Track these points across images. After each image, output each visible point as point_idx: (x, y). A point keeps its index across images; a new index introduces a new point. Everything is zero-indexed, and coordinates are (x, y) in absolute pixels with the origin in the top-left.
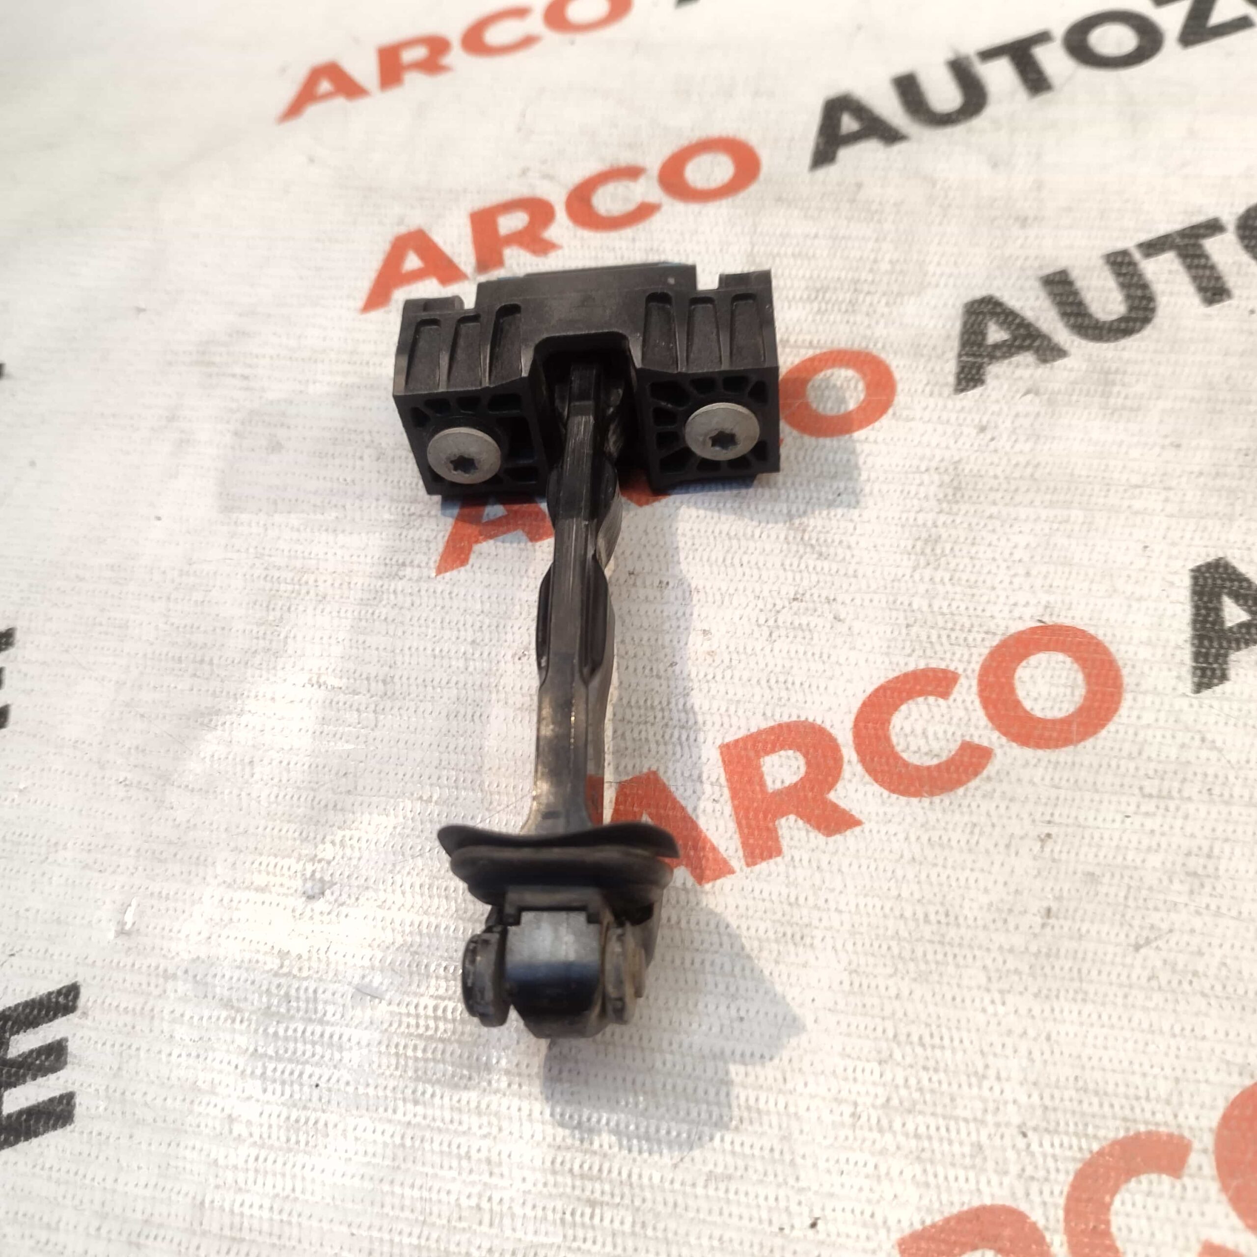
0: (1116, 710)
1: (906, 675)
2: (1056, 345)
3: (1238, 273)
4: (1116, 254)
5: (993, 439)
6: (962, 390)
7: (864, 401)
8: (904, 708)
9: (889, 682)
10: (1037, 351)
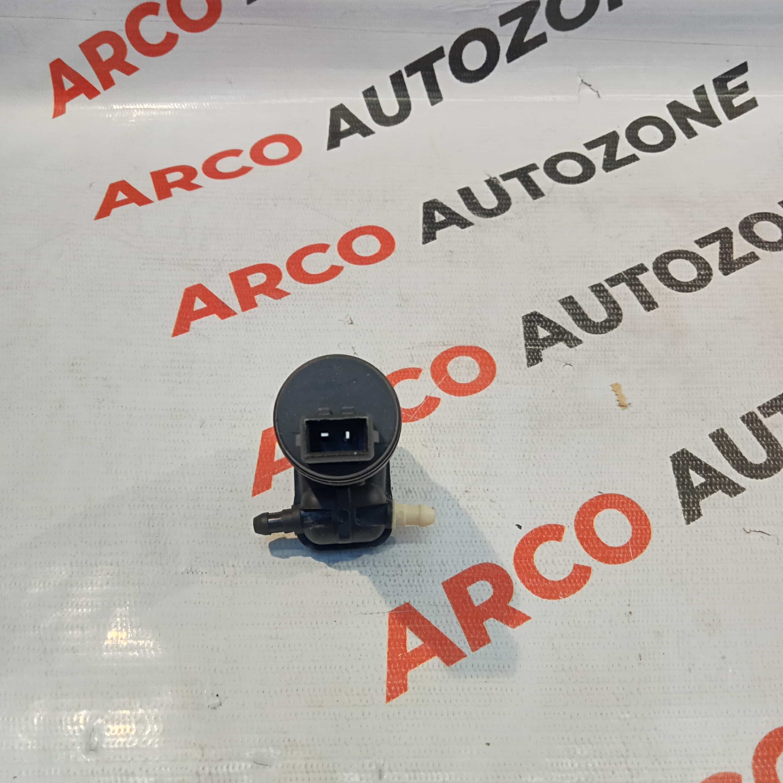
0: (650, 538)
1: (536, 529)
2: (575, 337)
3: (659, 293)
4: (596, 286)
5: (553, 391)
6: (531, 365)
7: (480, 374)
8: (539, 549)
9: (528, 535)
10: (566, 341)
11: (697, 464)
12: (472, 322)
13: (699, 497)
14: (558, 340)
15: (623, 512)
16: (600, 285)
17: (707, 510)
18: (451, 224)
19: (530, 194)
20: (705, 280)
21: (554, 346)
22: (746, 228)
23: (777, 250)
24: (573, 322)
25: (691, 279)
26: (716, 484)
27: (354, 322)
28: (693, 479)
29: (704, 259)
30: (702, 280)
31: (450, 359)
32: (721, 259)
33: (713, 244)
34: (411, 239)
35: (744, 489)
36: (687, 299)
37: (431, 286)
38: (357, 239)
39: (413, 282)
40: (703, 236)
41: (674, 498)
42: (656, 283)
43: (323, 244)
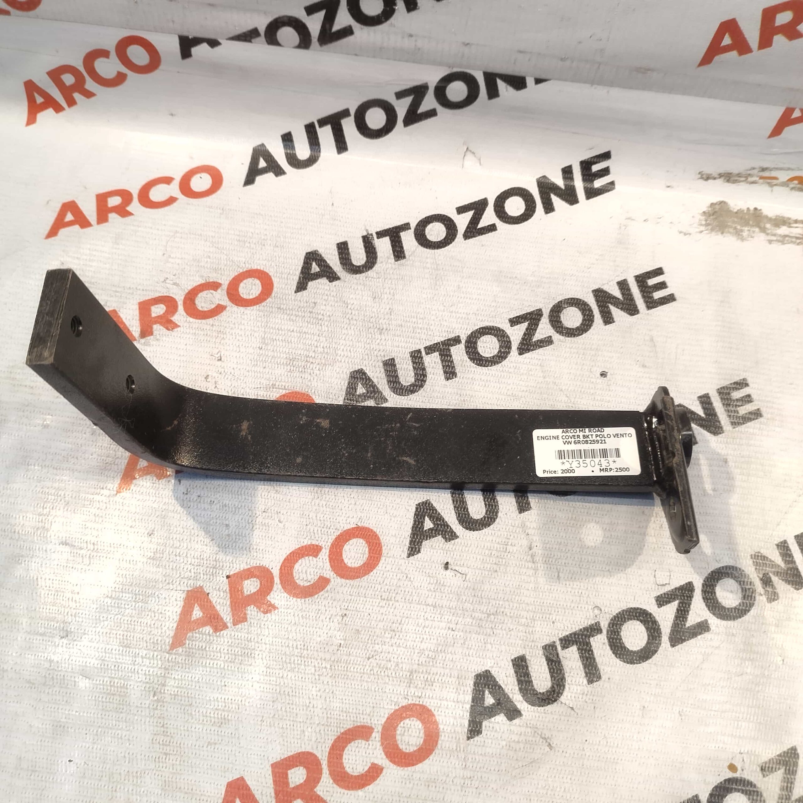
11: (433, 513)
12: (312, 371)
13: (424, 539)
14: (369, 397)
15: (367, 542)
16: (419, 351)
17: (425, 549)
18: (323, 276)
19: (394, 255)
20: (502, 357)
22: (556, 312)
23: (571, 337)
24: (386, 382)
25: (492, 355)
26: (440, 530)
27: (222, 359)
28: (425, 524)
29: (509, 337)
30: (499, 357)
32: (523, 339)
33: (523, 324)
34: (286, 287)
35: (458, 537)
36: (482, 373)
37: (289, 333)
38: (245, 281)
39: (277, 328)
40: (518, 315)
41: (406, 536)
42: (463, 355)
43: (217, 282)
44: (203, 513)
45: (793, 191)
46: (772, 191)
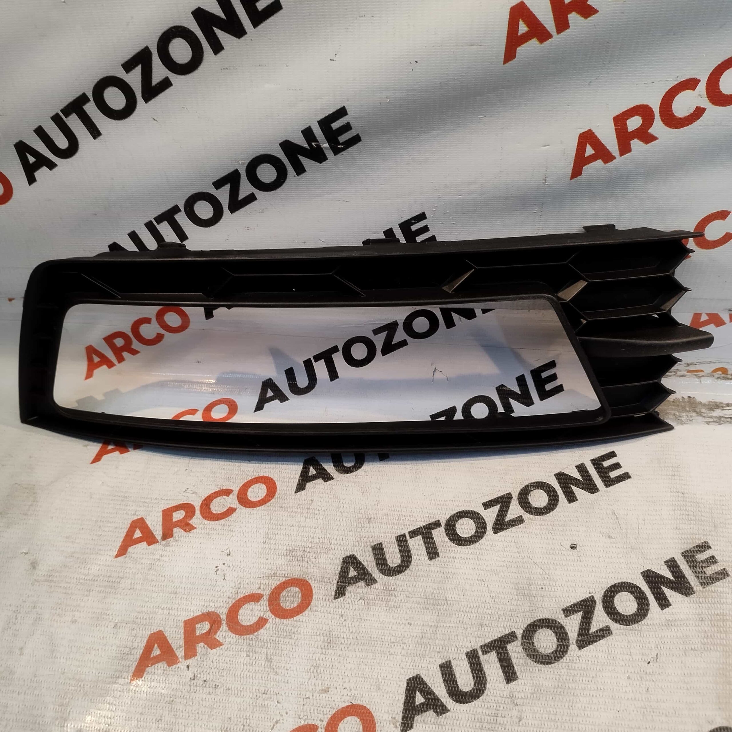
11: (423, 687)
12: (309, 560)
13: (415, 714)
14: (361, 579)
15: (361, 720)
16: (404, 536)
17: (418, 724)
18: (319, 478)
20: (479, 537)
21: (357, 584)
22: (524, 494)
23: (540, 515)
24: (375, 565)
25: (470, 535)
26: (431, 705)
28: (417, 699)
29: (484, 519)
30: (476, 537)
31: (285, 588)
32: (497, 520)
33: (495, 507)
34: (288, 489)
35: (449, 710)
36: (461, 552)
37: (289, 528)
38: (252, 487)
39: (279, 523)
40: (490, 499)
41: (399, 712)
42: (444, 537)
43: (229, 489)
44: (208, 697)
45: (719, 380)
46: (700, 381)
